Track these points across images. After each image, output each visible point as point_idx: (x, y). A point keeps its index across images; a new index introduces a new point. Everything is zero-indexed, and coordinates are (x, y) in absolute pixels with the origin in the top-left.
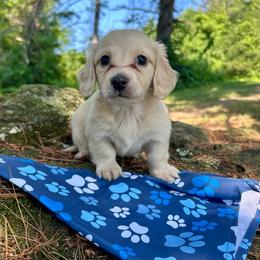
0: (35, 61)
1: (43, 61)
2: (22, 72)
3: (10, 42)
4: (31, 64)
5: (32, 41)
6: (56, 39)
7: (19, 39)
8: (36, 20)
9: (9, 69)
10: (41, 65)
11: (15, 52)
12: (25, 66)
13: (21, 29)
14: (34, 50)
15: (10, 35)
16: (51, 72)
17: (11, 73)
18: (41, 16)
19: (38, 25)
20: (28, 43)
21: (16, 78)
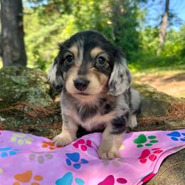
0: (119, 38)
1: (125, 38)
3: (103, 25)
4: (117, 40)
5: (118, 23)
6: (135, 20)
7: (109, 23)
8: (121, 6)
10: (124, 41)
13: (110, 15)
14: (119, 29)
15: (103, 20)
16: (132, 45)
18: (125, 3)
19: (122, 10)
20: (116, 24)
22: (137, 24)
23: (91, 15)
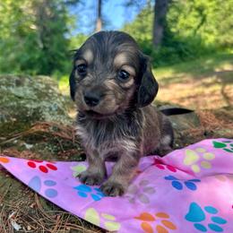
0: (47, 46)
1: (55, 45)
2: (37, 56)
3: (26, 30)
4: (45, 49)
5: (44, 28)
6: (65, 25)
7: (33, 27)
8: (47, 9)
9: (26, 54)
10: (53, 49)
11: (30, 38)
12: (40, 51)
13: (34, 18)
14: (47, 35)
15: (26, 24)
16: (63, 55)
17: (28, 57)
18: (51, 5)
19: (49, 13)
20: (42, 30)
21: (32, 61)
22: (67, 31)
23: (9, 17)
